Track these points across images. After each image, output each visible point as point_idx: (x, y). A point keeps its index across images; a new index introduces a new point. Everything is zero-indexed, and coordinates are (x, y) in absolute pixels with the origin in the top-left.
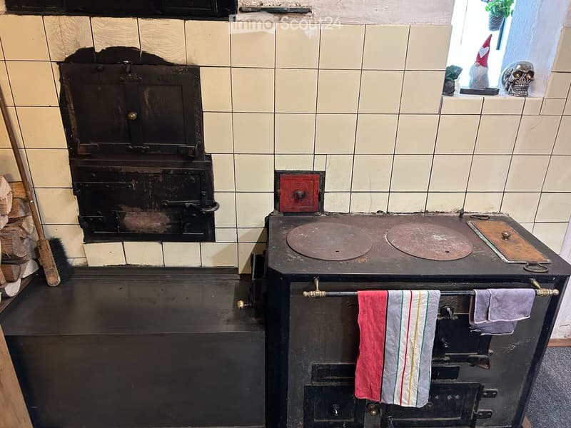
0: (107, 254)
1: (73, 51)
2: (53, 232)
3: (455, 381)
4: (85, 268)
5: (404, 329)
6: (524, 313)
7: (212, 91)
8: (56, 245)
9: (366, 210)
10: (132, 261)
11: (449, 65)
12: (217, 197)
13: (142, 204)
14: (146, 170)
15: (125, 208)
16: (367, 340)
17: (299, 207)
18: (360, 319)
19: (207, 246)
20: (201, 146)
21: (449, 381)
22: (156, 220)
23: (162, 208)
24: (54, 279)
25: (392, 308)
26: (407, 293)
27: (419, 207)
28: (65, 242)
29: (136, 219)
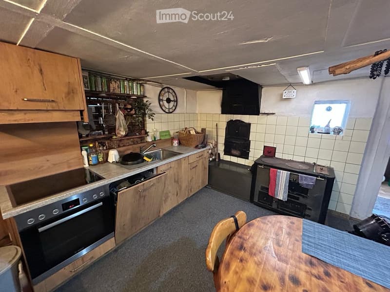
0: (227, 158)
1: (229, 120)
2: (219, 152)
3: (298, 201)
4: (223, 160)
5: (280, 180)
6: (313, 183)
7: (253, 129)
8: (219, 154)
9: (287, 159)
10: (231, 161)
11: (312, 125)
12: (250, 150)
13: (235, 149)
14: (237, 142)
15: (232, 150)
16: (272, 180)
17: (269, 155)
18: (271, 174)
19: (247, 160)
20: (249, 138)
21: (296, 201)
22: (237, 153)
23: (239, 150)
24: (217, 160)
25: (278, 174)
26: (282, 171)
27: (302, 161)
28: (220, 154)
29: (234, 152)
